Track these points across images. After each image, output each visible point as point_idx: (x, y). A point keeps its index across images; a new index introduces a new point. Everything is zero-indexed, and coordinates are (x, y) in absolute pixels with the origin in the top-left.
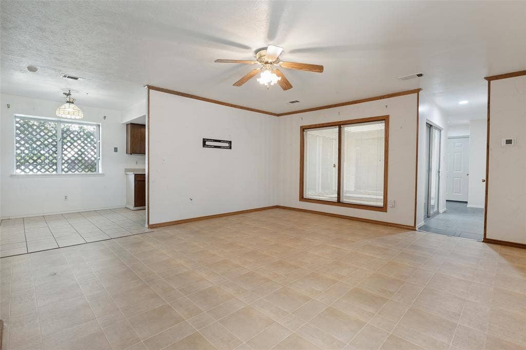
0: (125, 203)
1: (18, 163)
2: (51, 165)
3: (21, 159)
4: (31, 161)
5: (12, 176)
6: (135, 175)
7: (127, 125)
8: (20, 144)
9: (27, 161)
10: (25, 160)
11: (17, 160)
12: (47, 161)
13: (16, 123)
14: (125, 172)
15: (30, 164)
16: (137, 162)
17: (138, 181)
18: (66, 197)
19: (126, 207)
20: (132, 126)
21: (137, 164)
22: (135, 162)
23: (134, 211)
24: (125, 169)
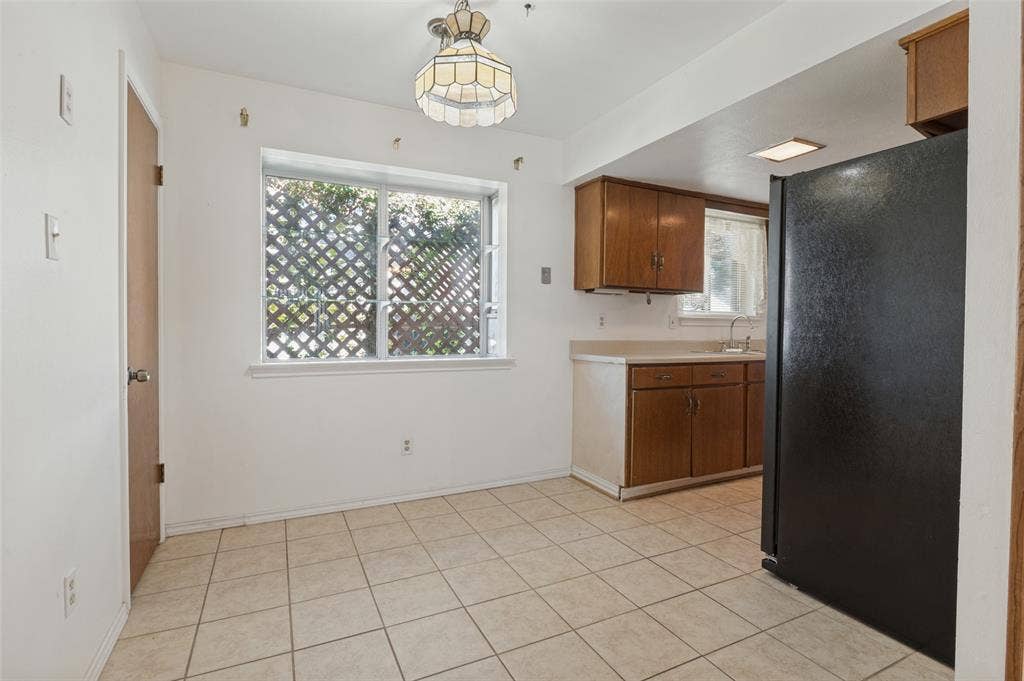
0: (570, 460)
1: (273, 325)
2: (352, 330)
3: (279, 313)
4: (304, 318)
5: (253, 371)
6: (631, 366)
7: (580, 189)
8: (277, 265)
9: (293, 318)
10: (289, 314)
11: (268, 313)
12: (342, 318)
13: (269, 204)
14: (571, 352)
15: (302, 327)
16: (602, 319)
17: (641, 389)
18: (407, 442)
19: (572, 476)
20: (608, 187)
21: (602, 324)
22: (598, 318)
23: (624, 501)
24: (571, 342)
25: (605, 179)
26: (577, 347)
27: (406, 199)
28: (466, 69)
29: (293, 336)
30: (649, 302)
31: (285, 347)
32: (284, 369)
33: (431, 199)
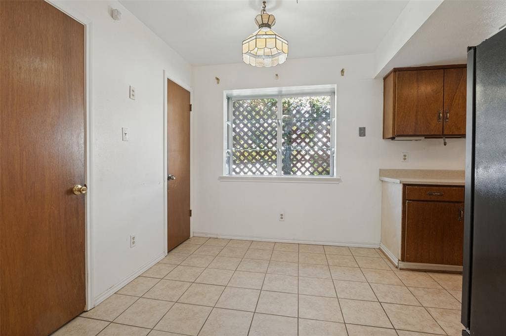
14: (380, 175)
16: (405, 156)
17: (413, 200)
18: (282, 215)
19: (379, 249)
20: (398, 75)
21: (405, 159)
22: (402, 155)
23: (401, 269)
24: (380, 170)
25: (396, 70)
26: (383, 173)
27: (305, 100)
28: (271, 42)
29: (254, 165)
30: (445, 144)
31: (250, 170)
32: (242, 178)
33: (315, 98)
